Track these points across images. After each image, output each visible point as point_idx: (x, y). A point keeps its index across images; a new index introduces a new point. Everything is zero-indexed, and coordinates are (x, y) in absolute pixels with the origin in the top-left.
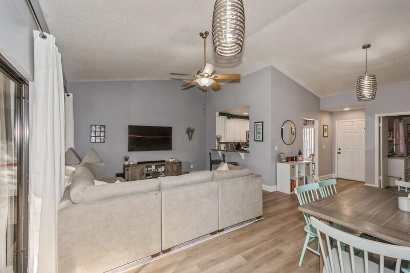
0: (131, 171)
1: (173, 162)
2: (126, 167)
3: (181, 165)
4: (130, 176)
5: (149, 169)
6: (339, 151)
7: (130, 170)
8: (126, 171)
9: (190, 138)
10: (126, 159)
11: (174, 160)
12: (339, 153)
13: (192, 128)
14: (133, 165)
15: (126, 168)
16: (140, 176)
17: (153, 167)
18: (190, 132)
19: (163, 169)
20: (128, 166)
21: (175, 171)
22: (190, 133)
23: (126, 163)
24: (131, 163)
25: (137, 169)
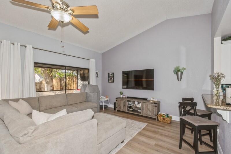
2: (116, 98)
3: (155, 106)
8: (116, 101)
9: (179, 79)
10: (121, 94)
16: (123, 106)
22: (179, 73)
25: (121, 101)
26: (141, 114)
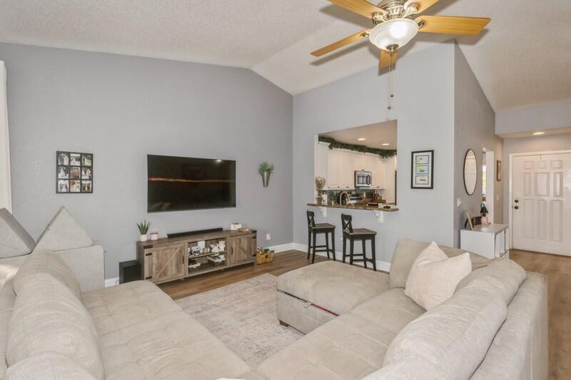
0: (158, 257)
1: (239, 231)
2: (145, 247)
3: (255, 238)
4: (154, 267)
5: (194, 249)
6: (515, 204)
7: (154, 254)
8: (146, 258)
9: (266, 183)
10: (144, 230)
11: (239, 226)
12: (516, 208)
13: (270, 164)
14: (160, 241)
15: (147, 251)
16: (177, 265)
17: (201, 244)
18: (266, 170)
19: (222, 246)
20: (149, 245)
21: (246, 248)
22: (266, 173)
23: (144, 238)
24: (154, 237)
25: (168, 251)
26: (228, 266)
